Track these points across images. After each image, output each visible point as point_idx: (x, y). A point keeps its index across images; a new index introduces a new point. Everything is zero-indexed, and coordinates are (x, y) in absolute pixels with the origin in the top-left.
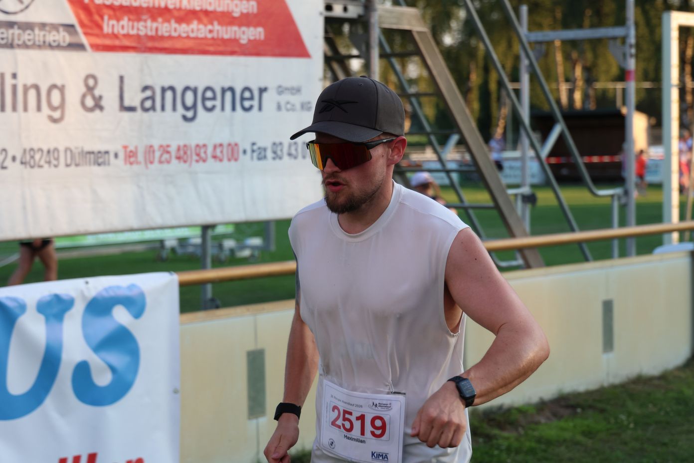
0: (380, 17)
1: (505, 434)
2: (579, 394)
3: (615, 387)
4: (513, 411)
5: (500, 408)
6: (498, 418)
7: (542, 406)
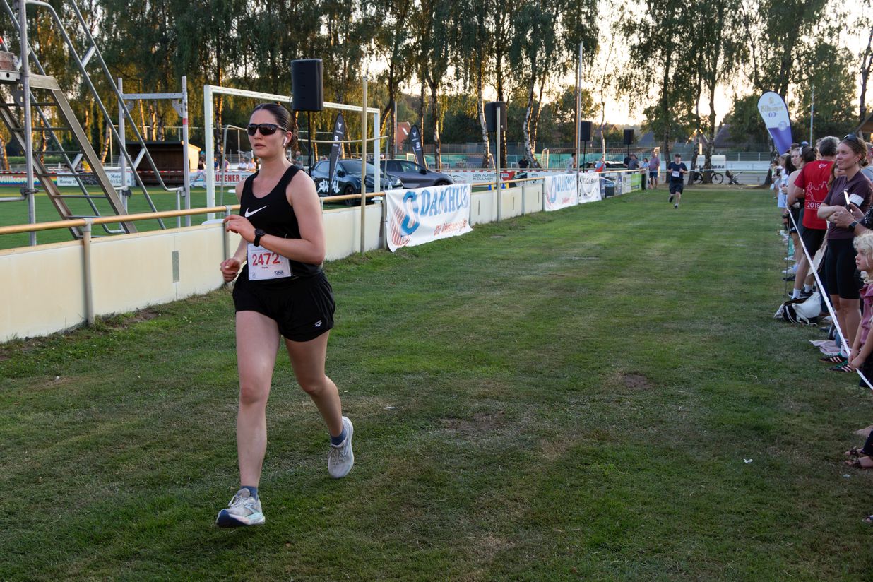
0: (30, 81)
1: (117, 329)
2: (160, 305)
3: (181, 301)
4: (120, 316)
5: (113, 314)
6: (112, 321)
7: (138, 313)
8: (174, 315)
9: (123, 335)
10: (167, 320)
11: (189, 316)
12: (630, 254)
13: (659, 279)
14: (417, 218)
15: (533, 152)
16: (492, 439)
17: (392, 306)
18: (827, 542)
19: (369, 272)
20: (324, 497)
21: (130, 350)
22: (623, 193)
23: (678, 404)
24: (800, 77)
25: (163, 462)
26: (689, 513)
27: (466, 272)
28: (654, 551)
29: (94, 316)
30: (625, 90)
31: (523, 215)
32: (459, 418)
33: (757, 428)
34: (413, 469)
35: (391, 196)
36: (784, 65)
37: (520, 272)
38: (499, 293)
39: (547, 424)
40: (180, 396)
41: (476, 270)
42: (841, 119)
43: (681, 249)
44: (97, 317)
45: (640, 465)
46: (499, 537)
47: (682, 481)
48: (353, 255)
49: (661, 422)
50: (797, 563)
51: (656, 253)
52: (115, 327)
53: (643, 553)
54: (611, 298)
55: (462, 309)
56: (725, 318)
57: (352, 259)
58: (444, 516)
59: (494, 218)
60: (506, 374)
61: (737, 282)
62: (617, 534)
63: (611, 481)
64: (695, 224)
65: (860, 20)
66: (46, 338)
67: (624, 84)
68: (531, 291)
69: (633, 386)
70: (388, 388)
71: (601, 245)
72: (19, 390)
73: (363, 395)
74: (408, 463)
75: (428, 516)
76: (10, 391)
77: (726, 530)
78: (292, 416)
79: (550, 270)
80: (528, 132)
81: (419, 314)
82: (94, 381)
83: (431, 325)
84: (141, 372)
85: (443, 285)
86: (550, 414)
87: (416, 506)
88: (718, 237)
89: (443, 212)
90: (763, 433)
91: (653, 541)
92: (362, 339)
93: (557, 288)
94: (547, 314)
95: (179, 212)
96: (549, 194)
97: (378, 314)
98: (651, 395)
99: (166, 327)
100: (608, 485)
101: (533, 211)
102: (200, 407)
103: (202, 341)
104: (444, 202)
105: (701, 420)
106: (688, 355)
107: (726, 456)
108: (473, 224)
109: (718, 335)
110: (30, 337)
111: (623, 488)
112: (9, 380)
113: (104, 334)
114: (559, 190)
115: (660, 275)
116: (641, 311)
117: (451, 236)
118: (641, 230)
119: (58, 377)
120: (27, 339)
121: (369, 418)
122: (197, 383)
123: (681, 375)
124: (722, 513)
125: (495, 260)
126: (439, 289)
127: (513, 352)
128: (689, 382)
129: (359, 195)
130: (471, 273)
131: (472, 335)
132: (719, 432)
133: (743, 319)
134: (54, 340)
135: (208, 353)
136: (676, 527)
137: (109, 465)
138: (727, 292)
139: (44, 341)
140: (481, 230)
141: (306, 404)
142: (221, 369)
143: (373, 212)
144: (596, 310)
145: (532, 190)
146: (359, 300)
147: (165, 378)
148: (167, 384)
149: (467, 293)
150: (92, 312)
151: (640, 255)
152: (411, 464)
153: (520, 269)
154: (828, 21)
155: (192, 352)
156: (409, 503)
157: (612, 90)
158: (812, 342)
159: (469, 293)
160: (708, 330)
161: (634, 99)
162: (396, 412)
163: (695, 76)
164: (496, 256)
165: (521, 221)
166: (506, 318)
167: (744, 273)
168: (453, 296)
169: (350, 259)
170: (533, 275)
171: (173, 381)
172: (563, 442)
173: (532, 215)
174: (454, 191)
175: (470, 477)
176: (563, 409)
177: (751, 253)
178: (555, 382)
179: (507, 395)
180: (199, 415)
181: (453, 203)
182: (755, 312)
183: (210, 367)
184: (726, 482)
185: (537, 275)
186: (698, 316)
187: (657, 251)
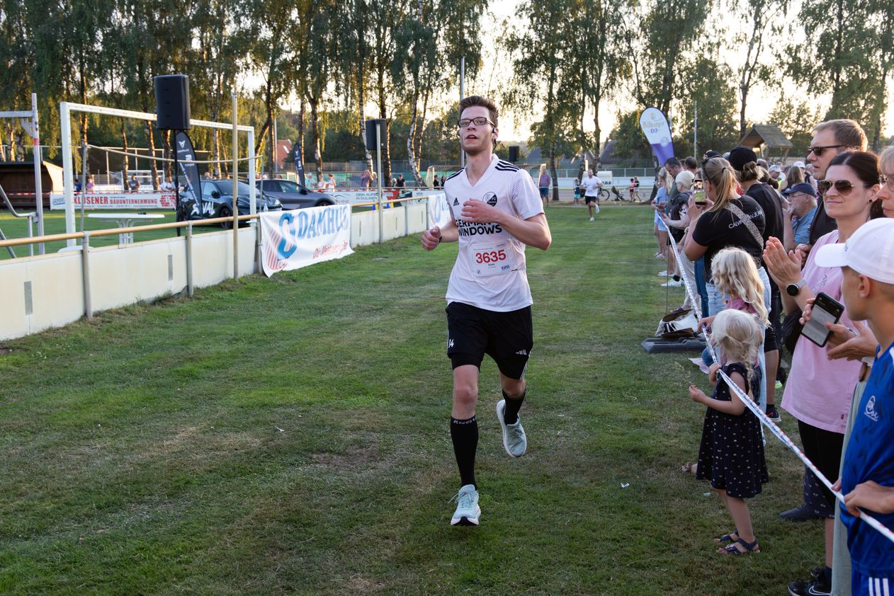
2: (11, 340)
3: (35, 335)
8: (26, 350)
10: (18, 356)
11: (44, 351)
13: (542, 300)
14: (294, 241)
15: (418, 169)
16: (364, 474)
17: (265, 334)
18: (701, 567)
19: (243, 299)
20: (181, 544)
23: (557, 429)
24: (682, 92)
26: (565, 542)
27: (346, 297)
28: (528, 584)
30: (510, 106)
31: (406, 235)
32: (331, 452)
33: (634, 451)
34: (280, 509)
35: (266, 218)
36: (665, 80)
37: (401, 296)
38: (379, 318)
39: (423, 455)
40: (29, 439)
41: (356, 294)
42: (723, 134)
43: (565, 267)
45: (516, 494)
46: (369, 577)
47: (558, 509)
48: (226, 281)
49: (540, 448)
50: (670, 589)
51: (541, 273)
53: (516, 587)
55: (340, 335)
56: (606, 337)
57: (224, 286)
58: (312, 558)
59: (376, 239)
60: (383, 403)
61: (619, 301)
62: (490, 568)
64: (579, 242)
65: (739, 35)
67: (507, 100)
68: (412, 315)
70: (257, 423)
73: (231, 431)
74: (275, 503)
75: (294, 560)
77: (600, 559)
78: (152, 457)
79: (431, 293)
80: (412, 150)
81: (295, 342)
83: (306, 354)
85: (320, 311)
86: (425, 444)
87: (282, 549)
88: (602, 255)
89: (321, 234)
90: (640, 456)
91: (527, 574)
92: (232, 371)
93: (438, 311)
94: (427, 338)
95: (32, 239)
96: (433, 212)
97: (250, 343)
98: (530, 420)
99: (17, 364)
101: (417, 231)
102: (50, 450)
103: (57, 378)
104: (322, 223)
105: (580, 444)
106: (569, 377)
107: (603, 481)
108: (354, 246)
109: (600, 355)
111: (499, 519)
114: (443, 209)
115: (542, 295)
117: (331, 259)
121: (235, 456)
122: (48, 425)
123: (561, 399)
124: (597, 541)
125: (376, 283)
126: (317, 314)
127: (391, 380)
128: (568, 405)
129: (231, 218)
130: (351, 297)
131: (349, 363)
132: (597, 456)
133: (625, 339)
135: (63, 391)
136: (550, 558)
138: (610, 311)
140: (362, 253)
141: (168, 443)
142: (77, 408)
143: (246, 235)
145: (415, 209)
146: (230, 329)
147: (14, 420)
148: (15, 427)
149: (345, 319)
152: (278, 504)
153: (401, 292)
154: (707, 37)
155: (46, 390)
156: (273, 546)
158: (691, 359)
159: (347, 318)
160: (590, 351)
161: (519, 115)
162: (265, 448)
163: (579, 92)
164: (378, 278)
165: (405, 242)
166: (385, 344)
167: (627, 291)
168: (330, 322)
169: (222, 285)
170: (415, 297)
171: (22, 422)
172: (439, 473)
173: (415, 236)
174: (333, 212)
175: (341, 515)
176: (440, 439)
177: (634, 271)
178: (432, 410)
179: (382, 426)
180: (50, 459)
181: (333, 225)
182: (637, 330)
183: (64, 407)
184: (602, 507)
185: (418, 297)
186: (580, 336)
187: (542, 270)
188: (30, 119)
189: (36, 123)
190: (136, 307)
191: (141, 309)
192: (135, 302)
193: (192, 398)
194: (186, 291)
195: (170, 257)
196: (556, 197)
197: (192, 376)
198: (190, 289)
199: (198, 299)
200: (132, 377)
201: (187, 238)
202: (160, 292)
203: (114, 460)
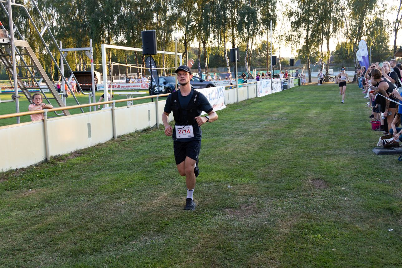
0: (15, 43)
2: (82, 149)
3: (92, 147)
4: (63, 156)
5: (59, 155)
6: (59, 158)
7: (72, 154)
8: (89, 154)
9: (64, 165)
10: (85, 157)
11: (96, 154)
12: (300, 116)
13: (317, 128)
15: (249, 70)
16: (252, 221)
21: (67, 174)
22: (291, 87)
23: (344, 196)
24: (367, 33)
25: (81, 240)
27: (226, 128)
29: (50, 157)
30: (289, 42)
31: (248, 99)
32: (234, 208)
33: (389, 209)
34: (214, 241)
36: (360, 28)
37: (251, 127)
38: (243, 138)
39: (278, 211)
40: (91, 199)
41: (231, 126)
43: (323, 113)
44: (51, 157)
47: (359, 244)
49: (338, 207)
51: (313, 116)
52: (60, 161)
54: (297, 139)
55: (227, 146)
56: (354, 147)
59: (236, 101)
60: (253, 181)
61: (354, 129)
63: (320, 245)
64: (326, 101)
65: (393, 7)
66: (26, 168)
67: (289, 39)
68: (258, 136)
69: (318, 186)
71: (286, 112)
72: (11, 198)
76: (5, 198)
78: (148, 209)
79: (265, 126)
80: (247, 62)
81: (207, 149)
82: (48, 191)
83: (213, 156)
84: (72, 186)
85: (216, 134)
86: (279, 204)
88: (339, 107)
89: (213, 99)
90: (392, 212)
93: (270, 134)
94: (268, 148)
95: (91, 104)
96: (259, 89)
98: (329, 191)
100: (319, 248)
101: (253, 97)
102: (101, 205)
103: (103, 167)
105: (358, 205)
106: (342, 168)
108: (226, 104)
109: (353, 156)
110: (18, 168)
112: (6, 192)
113: (55, 165)
114: (263, 87)
115: (317, 126)
116: (313, 145)
118: (303, 105)
119: (30, 190)
120: (17, 169)
122: (99, 191)
123: (342, 179)
124: (387, 265)
125: (238, 121)
126: (215, 136)
127: (255, 169)
128: (346, 183)
130: (229, 128)
131: (234, 160)
132: (369, 212)
133: (363, 148)
134: (30, 170)
135: (105, 174)
137: (52, 242)
138: (351, 134)
139: (25, 170)
140: (230, 107)
141: (155, 202)
142: (112, 183)
144: (291, 146)
145: (252, 88)
147: (84, 188)
148: (85, 192)
149: (228, 138)
150: (49, 154)
151: (305, 117)
152: (212, 238)
153: (251, 125)
154: (379, 8)
155: (98, 174)
156: (213, 263)
157: (283, 42)
159: (229, 138)
160: (348, 154)
161: (293, 46)
162: (201, 205)
163: (320, 35)
164: (239, 119)
165: (248, 102)
166: (249, 150)
167: (356, 124)
168: (221, 140)
169: (171, 123)
170: (257, 128)
171: (88, 190)
172: (290, 220)
173: (252, 99)
174: (217, 90)
175: (245, 245)
176: (286, 201)
177: (356, 114)
178: (279, 185)
179: (256, 194)
180: (100, 209)
181: (217, 95)
182: (368, 144)
183: (106, 182)
184: (383, 243)
185: (259, 128)
186: (342, 147)
187: (313, 114)
188: (90, 51)
189: (92, 53)
190: (135, 133)
191: (137, 134)
192: (135, 131)
193: (163, 178)
194: (156, 126)
195: (149, 111)
196: (310, 81)
197: (162, 167)
198: (158, 124)
199: (161, 129)
200: (135, 167)
201: (156, 102)
202: (145, 127)
203: (130, 210)
